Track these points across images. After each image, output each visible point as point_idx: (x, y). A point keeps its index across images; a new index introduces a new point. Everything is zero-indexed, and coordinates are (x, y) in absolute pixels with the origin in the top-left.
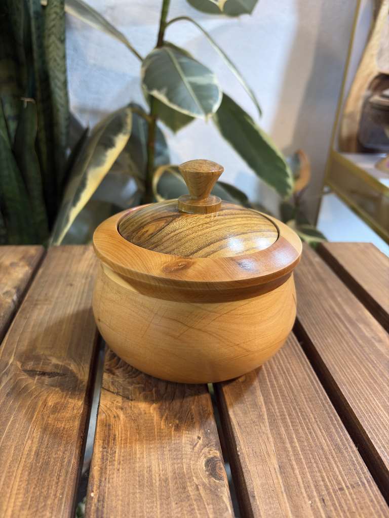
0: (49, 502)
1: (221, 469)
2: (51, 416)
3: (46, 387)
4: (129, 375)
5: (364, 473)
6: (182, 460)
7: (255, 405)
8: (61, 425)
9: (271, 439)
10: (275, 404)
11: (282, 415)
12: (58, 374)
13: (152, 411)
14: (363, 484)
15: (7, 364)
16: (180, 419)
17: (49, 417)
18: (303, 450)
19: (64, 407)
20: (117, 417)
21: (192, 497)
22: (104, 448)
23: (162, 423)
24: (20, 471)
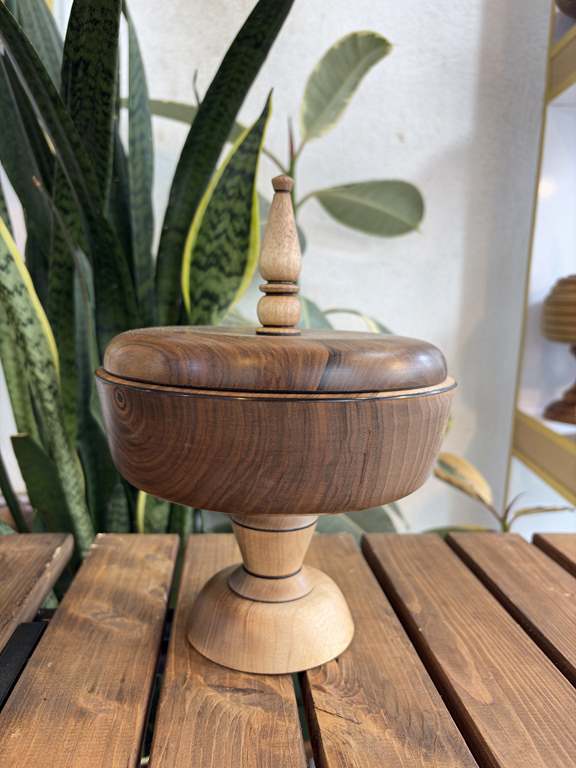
2: (263, 741)
3: (243, 706)
4: (346, 693)
7: (515, 732)
8: (280, 752)
10: (540, 731)
11: (554, 744)
12: (255, 691)
15: (185, 679)
16: (428, 747)
17: (260, 742)
19: (274, 731)
20: (346, 743)
23: (407, 752)
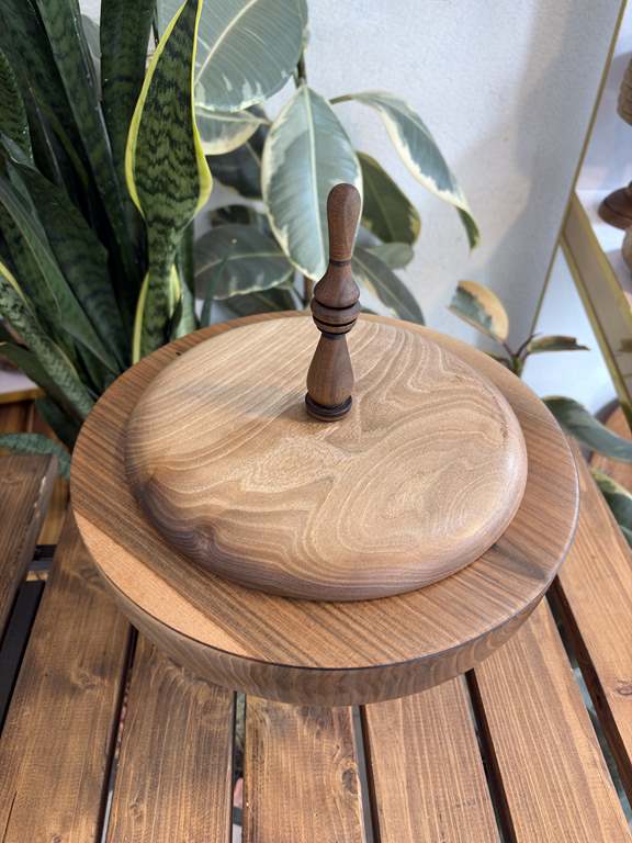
0: (213, 809)
1: (356, 782)
2: (205, 718)
3: (194, 681)
5: (482, 790)
6: (322, 770)
8: (214, 728)
9: (404, 751)
10: (412, 707)
13: (295, 715)
14: (479, 802)
16: (322, 724)
17: (201, 718)
18: (431, 763)
20: (263, 721)
21: (330, 809)
22: (254, 757)
23: (305, 730)
24: (185, 778)
